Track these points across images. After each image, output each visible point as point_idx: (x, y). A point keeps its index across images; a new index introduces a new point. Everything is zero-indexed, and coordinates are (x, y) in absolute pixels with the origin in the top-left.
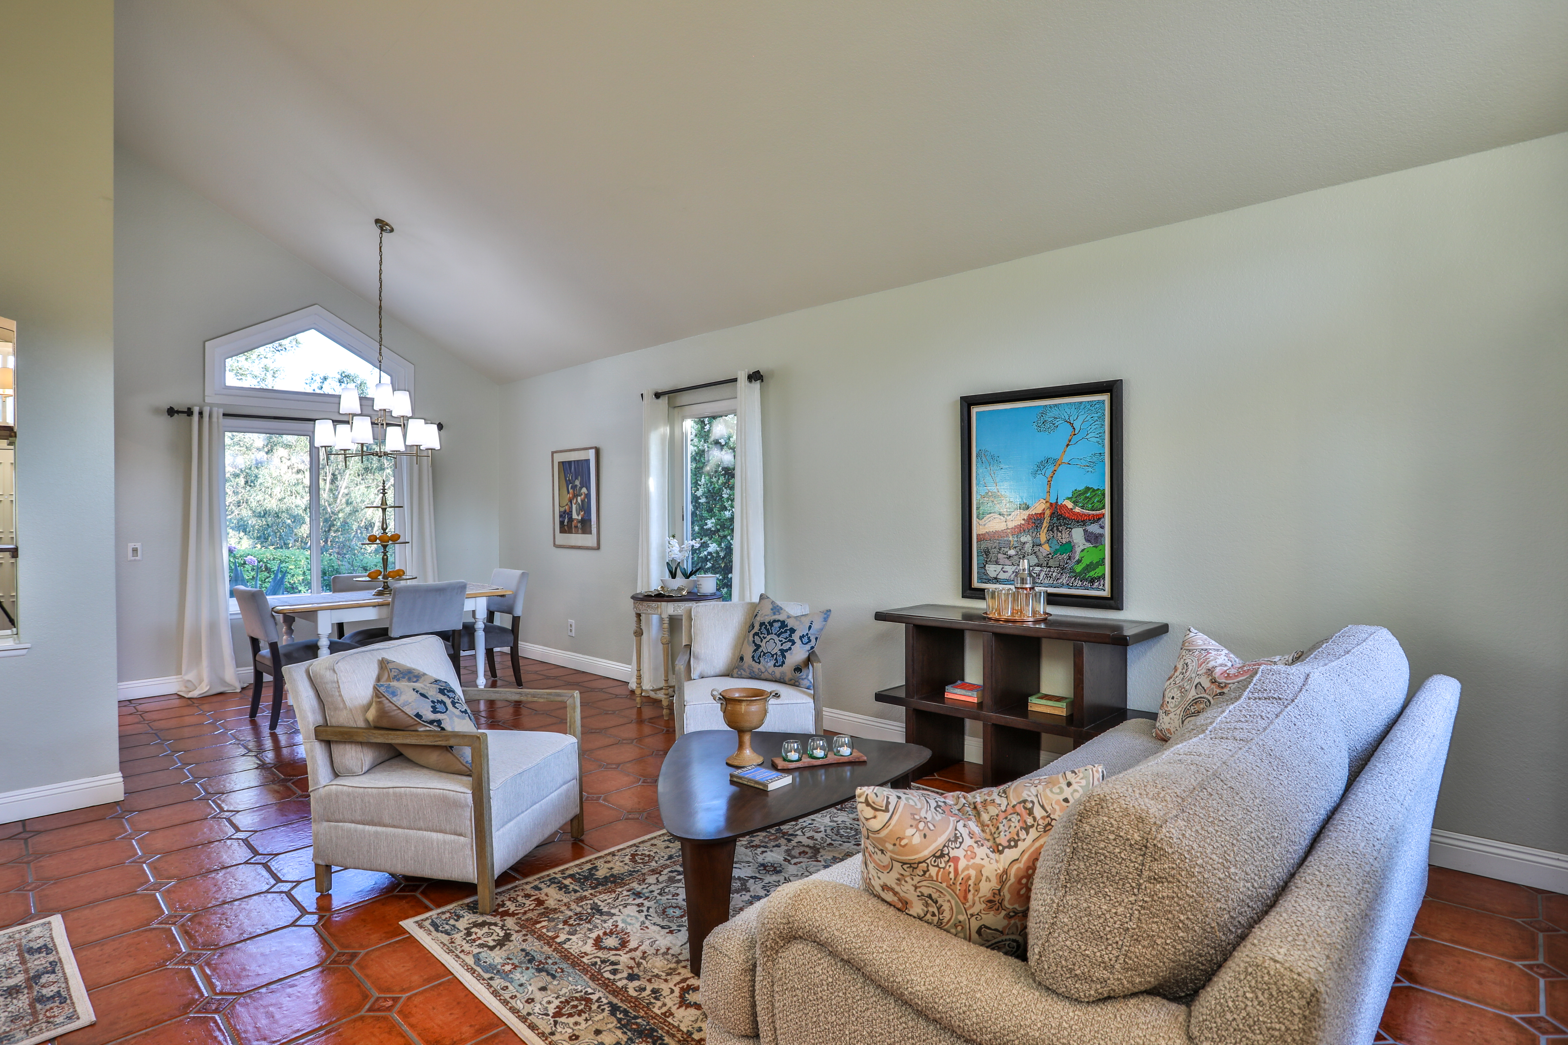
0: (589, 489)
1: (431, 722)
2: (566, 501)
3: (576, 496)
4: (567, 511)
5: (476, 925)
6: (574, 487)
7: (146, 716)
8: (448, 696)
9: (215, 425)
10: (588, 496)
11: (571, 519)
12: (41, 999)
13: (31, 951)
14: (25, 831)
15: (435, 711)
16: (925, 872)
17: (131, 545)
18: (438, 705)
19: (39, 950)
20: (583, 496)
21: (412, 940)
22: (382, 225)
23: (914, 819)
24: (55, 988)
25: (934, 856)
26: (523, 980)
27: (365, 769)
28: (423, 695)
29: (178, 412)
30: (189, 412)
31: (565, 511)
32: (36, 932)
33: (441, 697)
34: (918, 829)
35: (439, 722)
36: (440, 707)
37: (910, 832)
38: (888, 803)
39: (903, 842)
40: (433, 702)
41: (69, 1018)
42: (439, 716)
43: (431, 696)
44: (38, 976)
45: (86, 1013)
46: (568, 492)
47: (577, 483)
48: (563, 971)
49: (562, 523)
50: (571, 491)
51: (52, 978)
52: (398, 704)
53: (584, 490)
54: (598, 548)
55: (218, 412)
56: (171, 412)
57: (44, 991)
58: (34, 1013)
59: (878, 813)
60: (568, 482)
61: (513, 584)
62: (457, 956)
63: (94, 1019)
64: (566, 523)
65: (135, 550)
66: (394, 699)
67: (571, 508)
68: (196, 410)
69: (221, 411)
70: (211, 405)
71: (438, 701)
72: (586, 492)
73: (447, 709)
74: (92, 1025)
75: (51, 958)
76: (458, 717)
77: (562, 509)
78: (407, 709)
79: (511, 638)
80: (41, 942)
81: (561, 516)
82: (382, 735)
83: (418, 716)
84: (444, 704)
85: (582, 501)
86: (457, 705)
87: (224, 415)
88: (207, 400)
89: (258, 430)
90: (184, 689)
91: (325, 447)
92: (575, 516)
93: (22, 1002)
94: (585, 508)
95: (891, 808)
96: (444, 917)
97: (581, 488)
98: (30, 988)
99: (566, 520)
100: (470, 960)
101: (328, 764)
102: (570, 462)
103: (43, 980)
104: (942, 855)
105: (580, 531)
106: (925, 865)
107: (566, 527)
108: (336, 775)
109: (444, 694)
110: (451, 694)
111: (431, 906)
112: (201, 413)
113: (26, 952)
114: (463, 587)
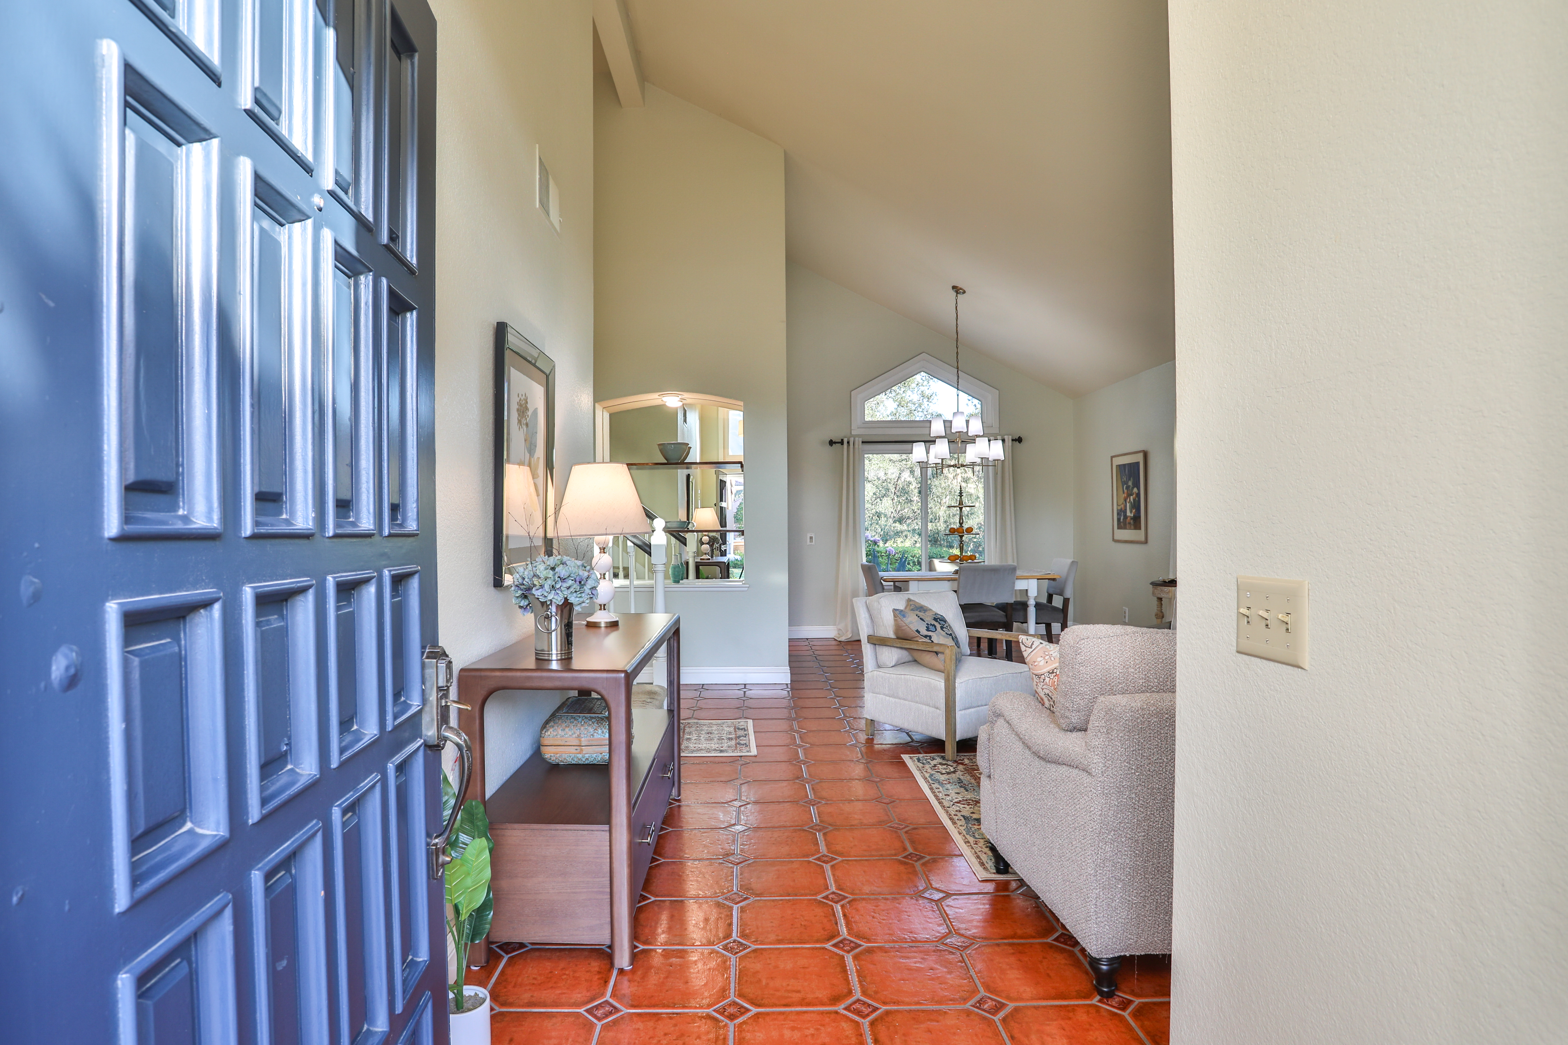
0: (1139, 489)
1: (926, 636)
2: (1122, 501)
3: (1129, 495)
4: (1123, 509)
5: (940, 764)
6: (1128, 488)
7: (813, 648)
8: (939, 623)
9: (856, 451)
10: (1138, 495)
11: (1126, 517)
12: (739, 744)
13: (739, 729)
14: (745, 688)
15: (928, 630)
16: (1044, 680)
17: (809, 535)
18: (930, 627)
19: (742, 729)
20: (1134, 496)
21: (903, 764)
22: (957, 290)
23: (1045, 654)
24: (745, 742)
25: (1049, 672)
26: (949, 788)
27: (893, 664)
28: (921, 619)
29: (835, 443)
30: (842, 442)
31: (1121, 509)
32: (742, 723)
33: (934, 622)
34: (1044, 658)
35: (930, 637)
36: (931, 628)
37: (1039, 659)
38: (1032, 644)
39: (1036, 664)
40: (927, 624)
41: (748, 751)
42: (930, 633)
43: (927, 621)
44: (739, 737)
45: (754, 751)
46: (1124, 493)
47: (1130, 483)
48: (974, 790)
49: (1119, 520)
50: (1125, 491)
51: (745, 738)
52: (907, 622)
53: (1135, 490)
54: (1146, 542)
55: (859, 441)
56: (831, 443)
57: (741, 742)
58: (736, 747)
59: (1027, 648)
60: (1124, 483)
61: (1066, 570)
62: (922, 773)
63: (756, 753)
64: (1122, 520)
65: (811, 538)
66: (904, 619)
67: (1126, 506)
68: (845, 440)
69: (861, 440)
70: (855, 436)
71: (931, 624)
72: (1137, 492)
73: (936, 630)
74: (755, 756)
75: (745, 733)
76: (944, 636)
77: (1119, 508)
78: (911, 626)
79: (1061, 616)
80: (742, 727)
81: (1118, 514)
82: (900, 642)
83: (918, 631)
84: (935, 627)
85: (1134, 500)
86: (944, 629)
87: (863, 442)
88: (853, 433)
89: (892, 452)
90: (838, 635)
91: (919, 462)
92: (1128, 514)
93: (733, 743)
94: (1136, 506)
95: (1034, 647)
96: (926, 758)
97: (1133, 488)
98: (736, 739)
99: (1122, 518)
100: (927, 775)
101: (874, 659)
102: (1124, 465)
103: (741, 738)
104: (1053, 673)
105: (1132, 527)
106: (1043, 676)
107: (1122, 524)
108: (879, 667)
109: (937, 621)
110: (942, 622)
111: (922, 752)
112: (848, 442)
113: (737, 729)
114: (1013, 569)
